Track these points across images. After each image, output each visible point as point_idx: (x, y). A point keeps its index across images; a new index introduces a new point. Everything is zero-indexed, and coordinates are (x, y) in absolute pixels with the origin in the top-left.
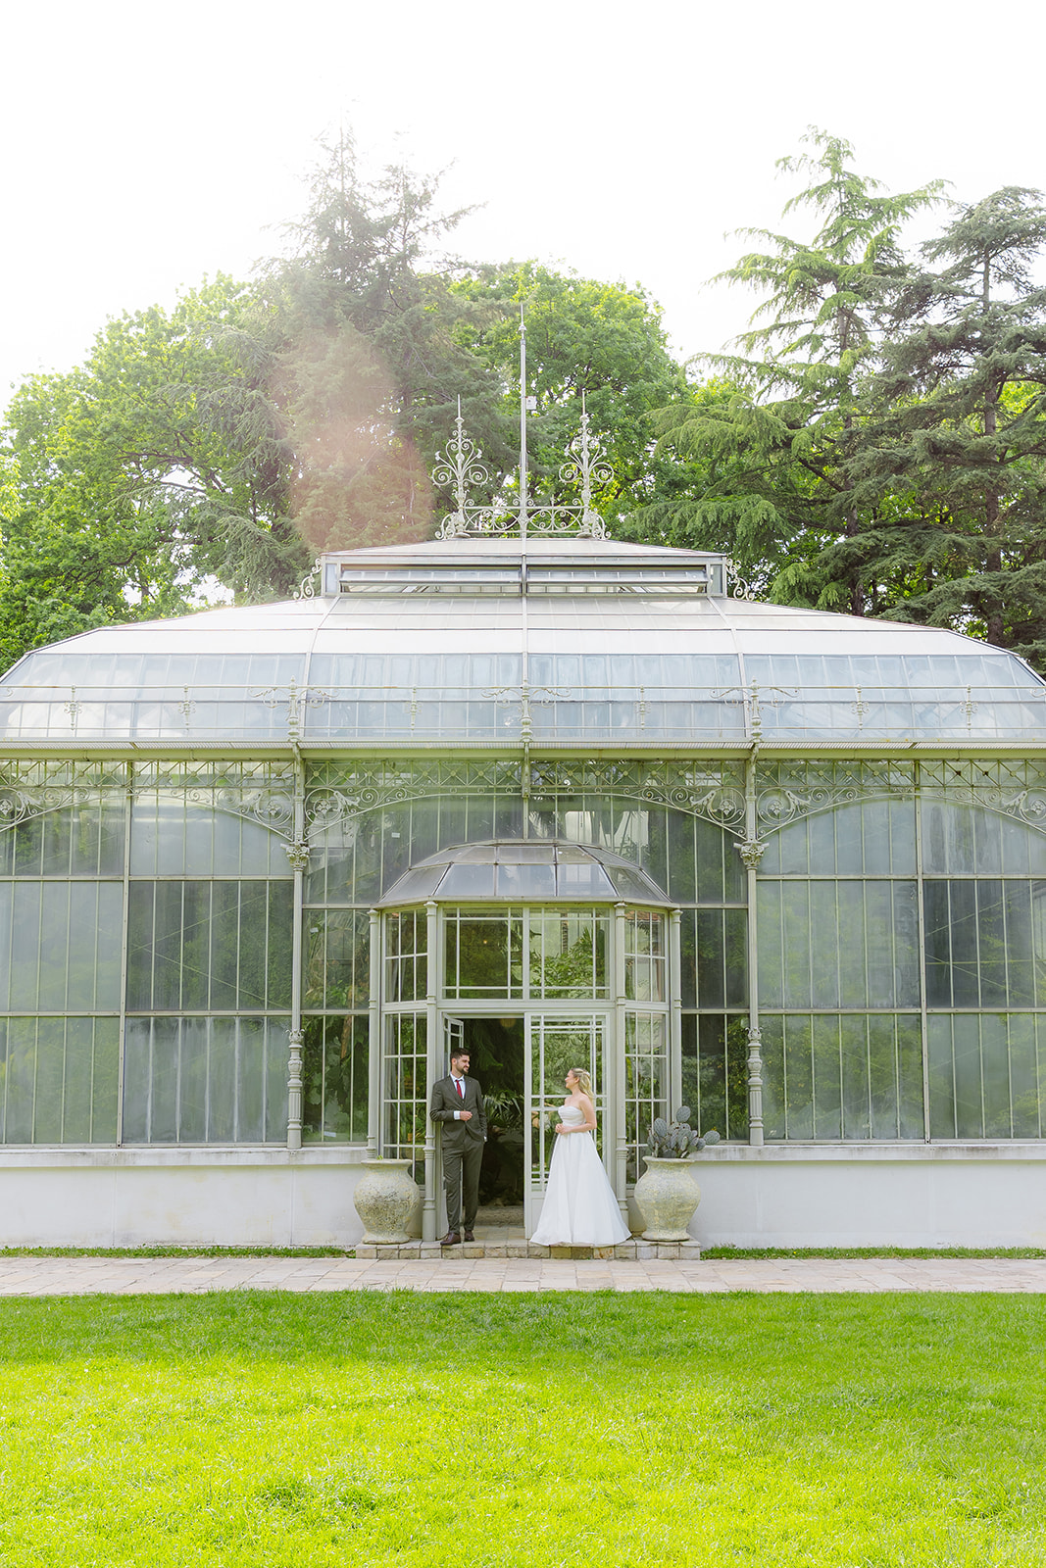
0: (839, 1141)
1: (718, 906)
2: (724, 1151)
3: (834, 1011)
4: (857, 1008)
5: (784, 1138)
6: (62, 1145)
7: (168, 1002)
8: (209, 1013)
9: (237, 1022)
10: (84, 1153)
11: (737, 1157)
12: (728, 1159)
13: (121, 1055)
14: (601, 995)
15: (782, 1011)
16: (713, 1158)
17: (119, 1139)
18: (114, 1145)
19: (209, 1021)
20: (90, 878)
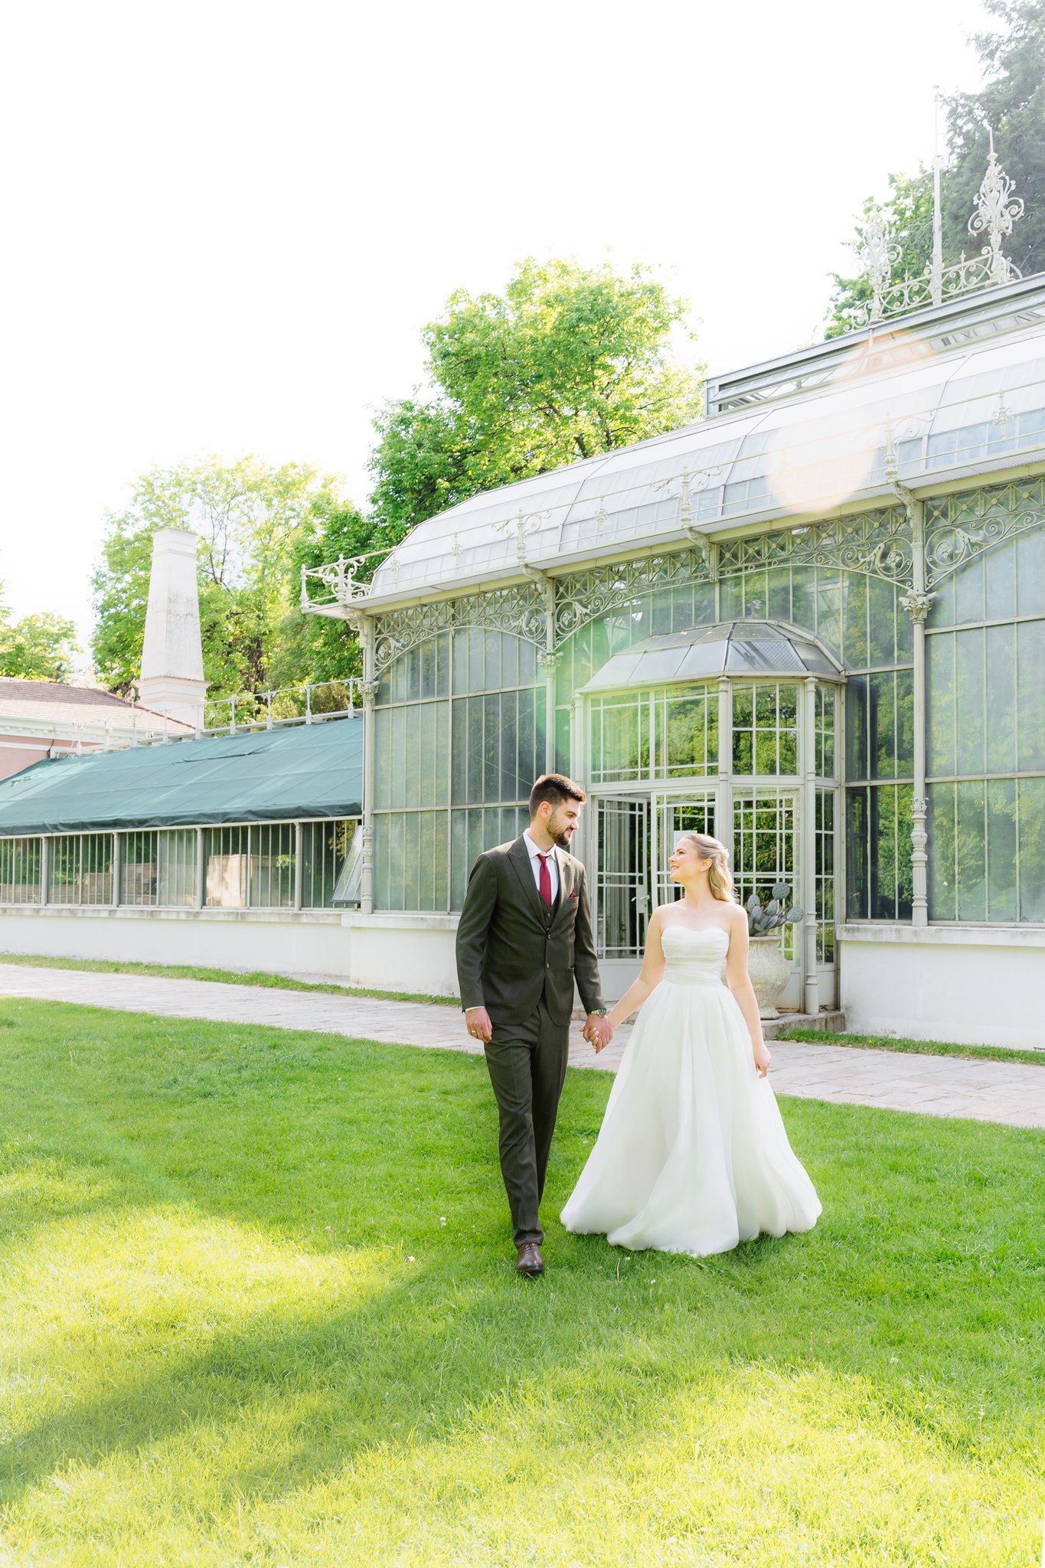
0: (1012, 924)
1: (889, 669)
2: (880, 931)
3: (1009, 775)
4: (1037, 770)
5: (954, 919)
6: (419, 912)
7: (475, 797)
8: (500, 804)
9: (517, 811)
10: (422, 919)
11: (892, 938)
12: (884, 940)
13: (449, 841)
14: (713, 771)
15: (952, 778)
16: (870, 938)
17: (449, 908)
18: (446, 913)
19: (500, 811)
20: (430, 700)
